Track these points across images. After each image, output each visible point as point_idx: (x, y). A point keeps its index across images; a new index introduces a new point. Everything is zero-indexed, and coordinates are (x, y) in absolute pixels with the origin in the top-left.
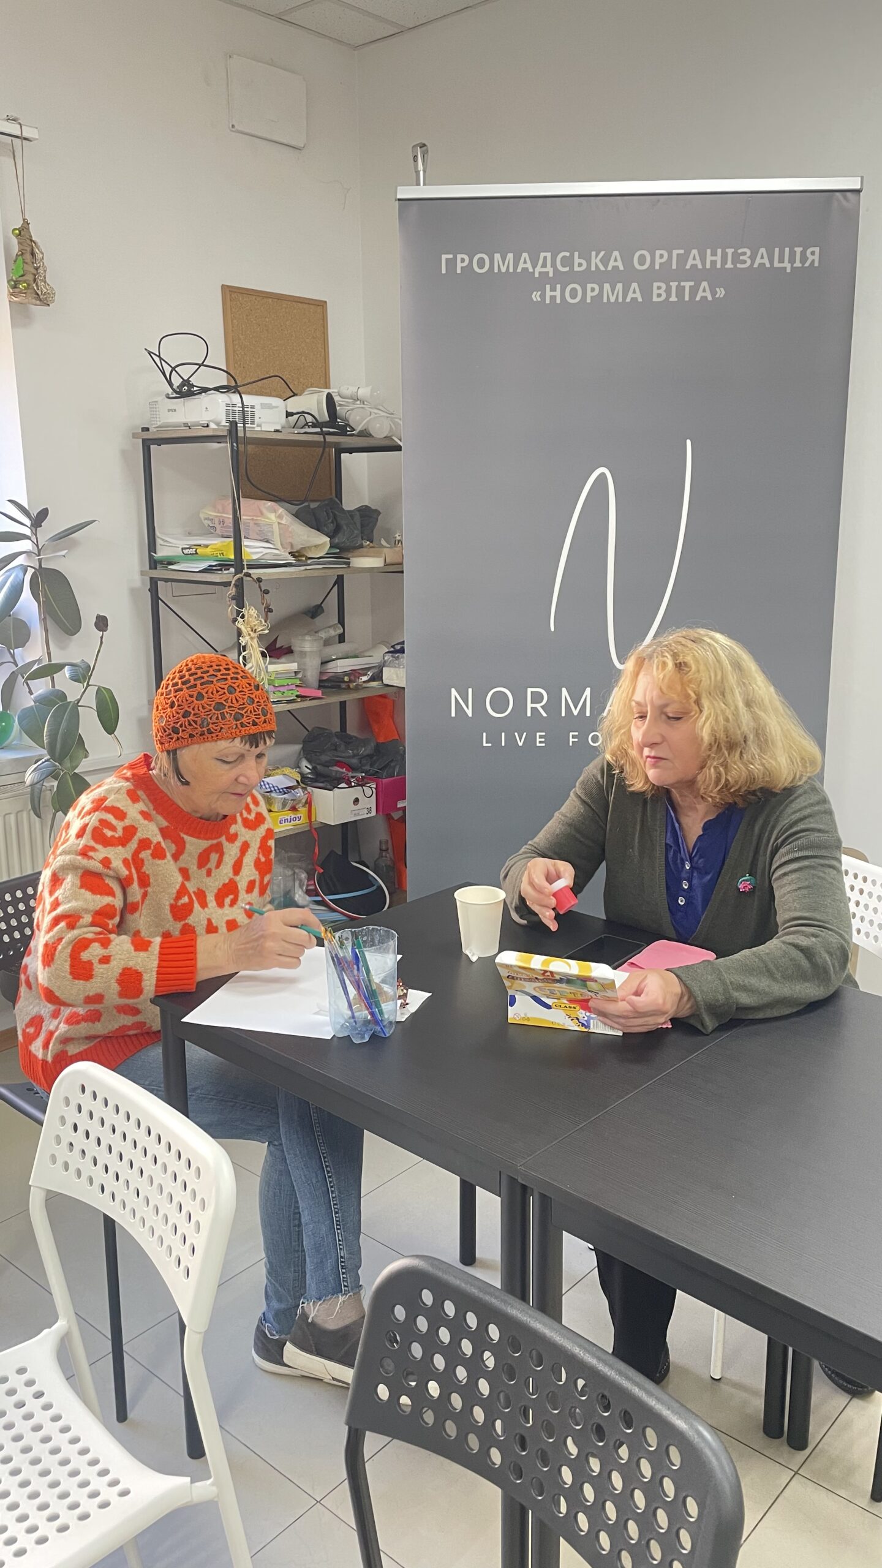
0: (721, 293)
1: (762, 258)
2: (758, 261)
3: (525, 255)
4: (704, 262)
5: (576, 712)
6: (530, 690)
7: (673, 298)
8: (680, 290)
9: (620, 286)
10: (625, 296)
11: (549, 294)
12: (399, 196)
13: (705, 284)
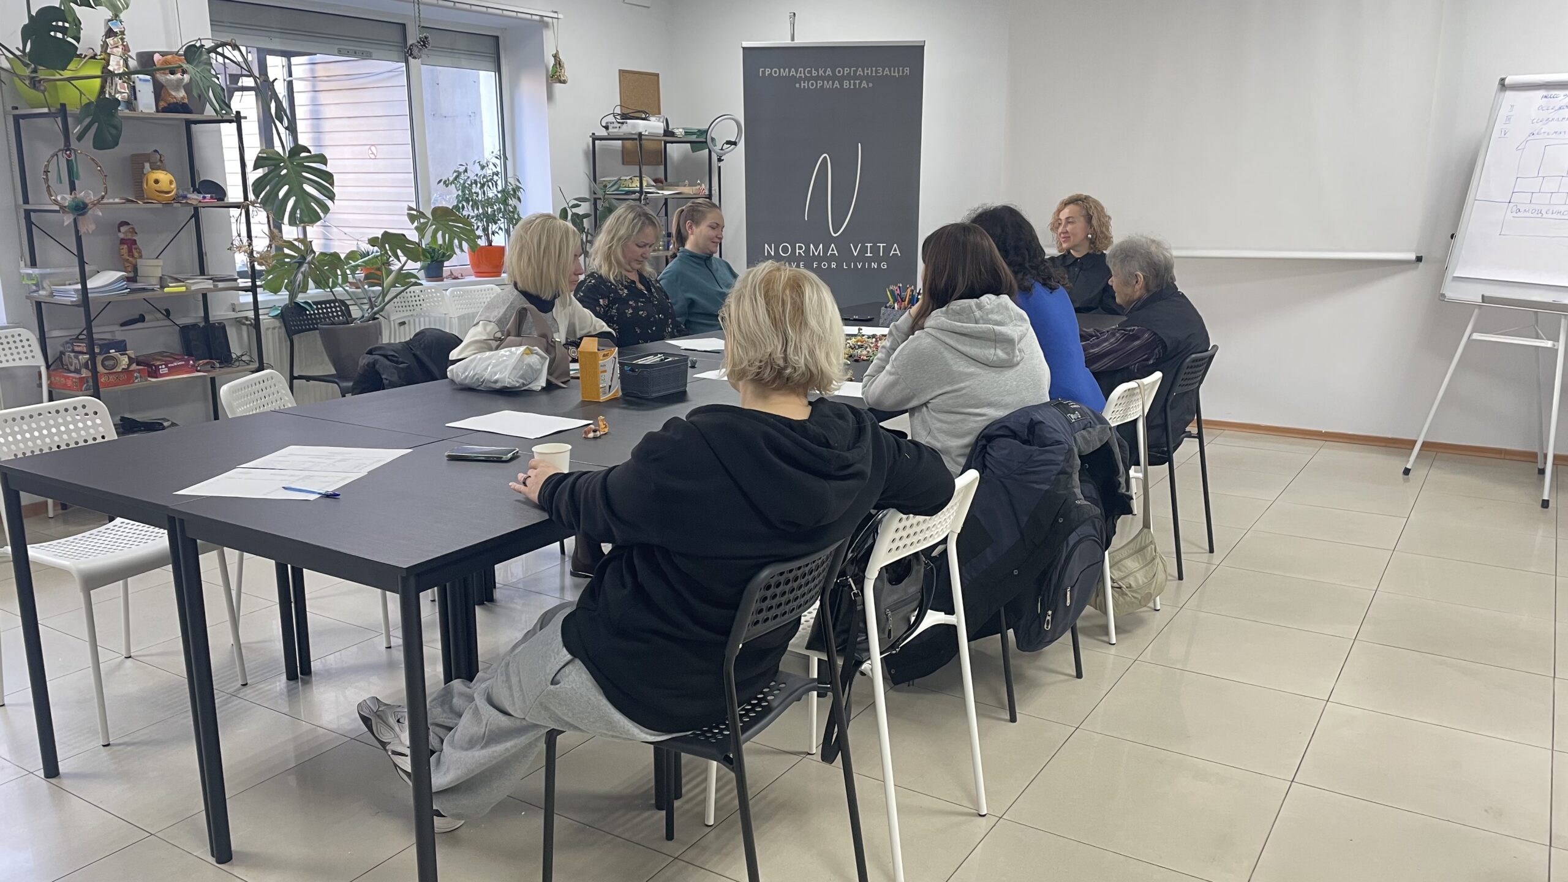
0: (871, 85)
1: (887, 72)
2: (885, 73)
3: (793, 69)
4: (863, 72)
5: (816, 254)
6: (797, 245)
7: (852, 87)
8: (855, 84)
9: (831, 82)
10: (833, 85)
11: (802, 85)
12: (744, 46)
13: (864, 82)
